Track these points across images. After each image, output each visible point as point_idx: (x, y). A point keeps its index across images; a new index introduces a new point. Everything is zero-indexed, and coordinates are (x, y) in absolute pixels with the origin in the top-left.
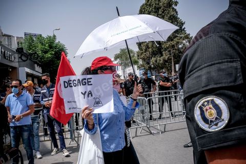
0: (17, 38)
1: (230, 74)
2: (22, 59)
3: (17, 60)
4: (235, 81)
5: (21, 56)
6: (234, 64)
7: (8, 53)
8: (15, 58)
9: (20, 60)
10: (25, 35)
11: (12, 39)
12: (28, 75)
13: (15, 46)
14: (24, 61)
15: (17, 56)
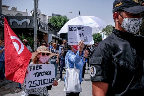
0: (49, 16)
1: (99, 61)
2: (50, 29)
3: (48, 30)
4: (100, 63)
5: (50, 28)
6: (101, 58)
7: (44, 26)
8: (47, 28)
9: (49, 30)
10: (53, 15)
11: (46, 17)
12: (53, 38)
13: (47, 22)
14: (51, 30)
15: (48, 27)
